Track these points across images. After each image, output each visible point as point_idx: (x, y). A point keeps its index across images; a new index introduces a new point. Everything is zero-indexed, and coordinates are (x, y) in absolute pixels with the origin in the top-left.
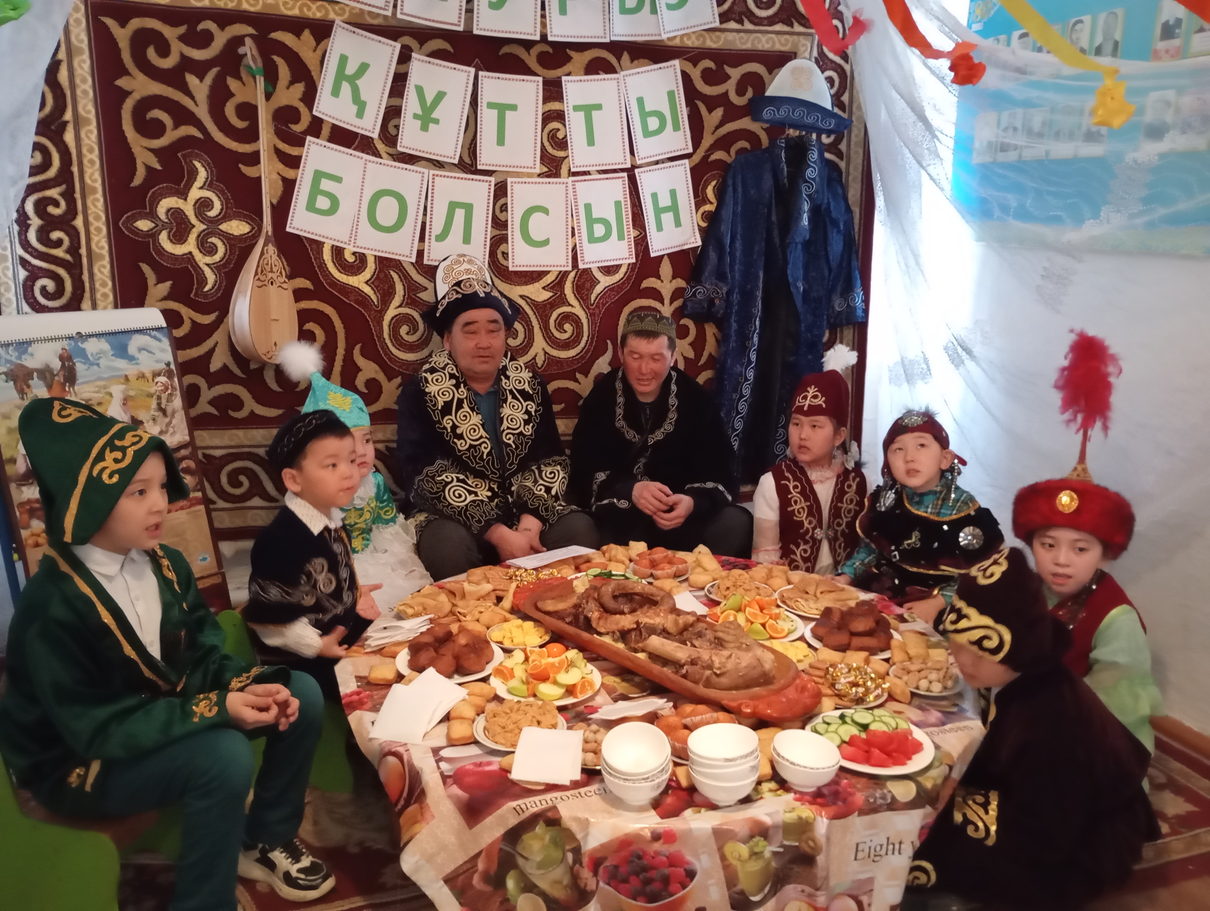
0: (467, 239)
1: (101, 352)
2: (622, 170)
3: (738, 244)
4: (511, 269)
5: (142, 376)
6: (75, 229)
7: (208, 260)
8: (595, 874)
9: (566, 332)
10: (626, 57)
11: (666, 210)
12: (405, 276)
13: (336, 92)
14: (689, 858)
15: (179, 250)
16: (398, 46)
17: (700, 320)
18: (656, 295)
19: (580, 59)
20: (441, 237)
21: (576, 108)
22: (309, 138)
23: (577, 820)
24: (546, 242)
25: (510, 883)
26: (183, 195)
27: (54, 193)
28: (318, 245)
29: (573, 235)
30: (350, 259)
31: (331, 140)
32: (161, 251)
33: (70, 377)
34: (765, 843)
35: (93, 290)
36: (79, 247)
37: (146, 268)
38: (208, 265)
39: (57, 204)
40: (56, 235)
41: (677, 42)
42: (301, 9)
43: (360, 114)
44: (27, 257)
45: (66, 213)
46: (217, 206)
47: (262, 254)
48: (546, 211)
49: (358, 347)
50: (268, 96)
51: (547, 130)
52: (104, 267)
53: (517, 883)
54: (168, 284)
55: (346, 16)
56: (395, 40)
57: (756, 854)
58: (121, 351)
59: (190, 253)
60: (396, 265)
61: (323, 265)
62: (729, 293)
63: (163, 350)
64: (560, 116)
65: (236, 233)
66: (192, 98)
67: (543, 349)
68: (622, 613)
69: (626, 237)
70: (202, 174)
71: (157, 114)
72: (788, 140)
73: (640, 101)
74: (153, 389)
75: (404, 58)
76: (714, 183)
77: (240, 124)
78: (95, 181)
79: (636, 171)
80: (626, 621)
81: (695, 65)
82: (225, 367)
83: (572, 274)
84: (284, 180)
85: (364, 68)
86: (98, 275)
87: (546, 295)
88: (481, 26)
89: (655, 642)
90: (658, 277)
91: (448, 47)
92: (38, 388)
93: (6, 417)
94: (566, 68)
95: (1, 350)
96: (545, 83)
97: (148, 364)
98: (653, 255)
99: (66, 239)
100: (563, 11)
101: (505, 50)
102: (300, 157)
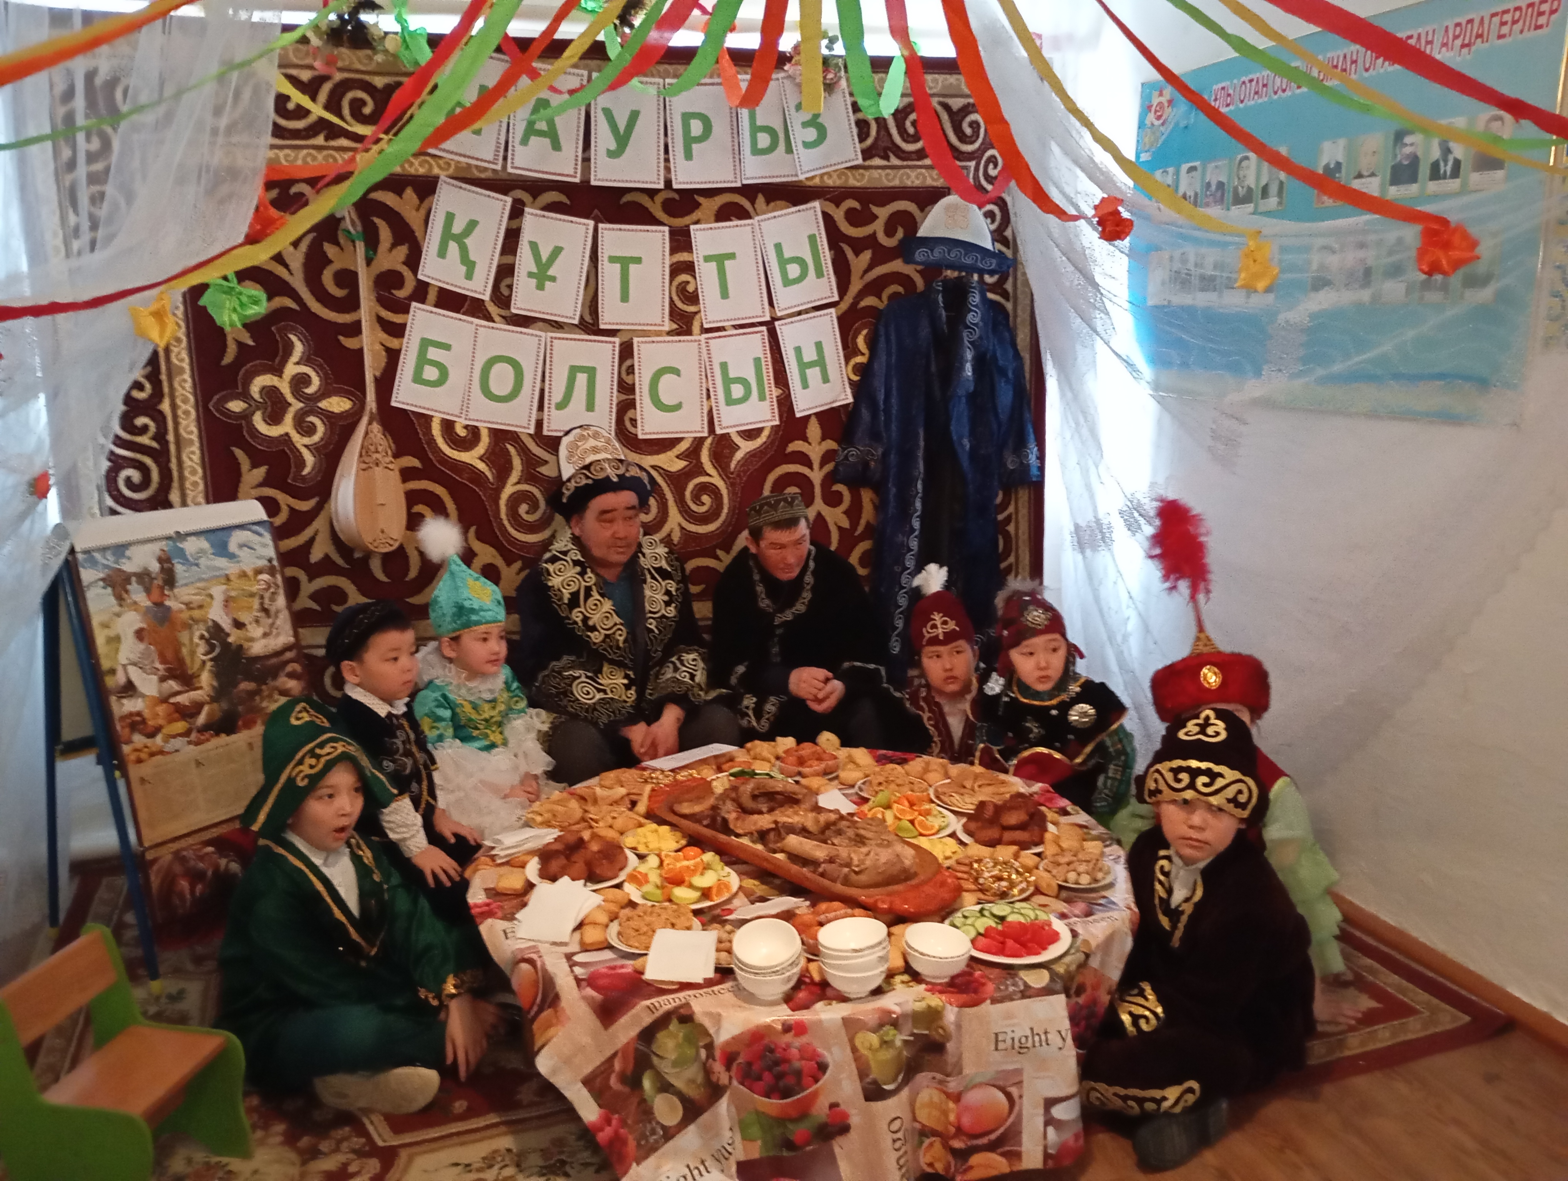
0: (590, 406)
1: (202, 551)
2: (761, 324)
3: (894, 401)
4: (640, 437)
5: (243, 575)
6: (161, 413)
7: (307, 441)
8: (728, 1068)
9: (703, 504)
10: (760, 199)
11: (812, 364)
12: (524, 451)
13: (442, 253)
14: (820, 1050)
15: (274, 431)
16: (509, 200)
17: (855, 486)
18: (804, 459)
19: (710, 205)
20: (561, 406)
21: (707, 259)
22: (414, 304)
23: (709, 1014)
24: (678, 407)
25: (647, 1084)
26: (278, 372)
28: (427, 419)
29: (709, 397)
30: (462, 432)
31: (438, 305)
32: (254, 432)
33: (169, 579)
34: (895, 1032)
35: (182, 478)
36: (166, 431)
37: (239, 453)
38: (306, 446)
39: (141, 388)
40: (141, 421)
41: (817, 181)
43: (469, 276)
44: (110, 446)
45: (151, 396)
46: (316, 382)
47: (367, 433)
48: (676, 372)
49: (472, 530)
50: (369, 262)
51: (675, 283)
52: (193, 453)
53: (653, 1083)
54: (264, 469)
55: (451, 171)
56: (505, 193)
57: (886, 1042)
58: (222, 549)
59: (287, 434)
60: (513, 437)
61: (432, 441)
62: (885, 455)
63: (265, 546)
64: (689, 268)
65: (337, 410)
66: (286, 266)
67: (680, 525)
68: (760, 813)
69: (768, 397)
70: (299, 348)
72: (946, 282)
73: (778, 247)
74: (255, 588)
75: (517, 212)
76: (865, 332)
77: (338, 292)
78: (182, 360)
79: (777, 323)
80: (764, 821)
81: (838, 205)
82: (327, 557)
83: (709, 441)
84: (388, 350)
85: (472, 225)
86: (187, 463)
87: (681, 464)
88: (599, 176)
89: (793, 841)
90: (805, 439)
91: (563, 198)
92: (138, 594)
93: (105, 626)
94: (694, 216)
95: (97, 556)
96: (672, 233)
97: (249, 561)
98: (798, 415)
99: (152, 424)
100: (688, 156)
101: (627, 198)
102: (405, 325)
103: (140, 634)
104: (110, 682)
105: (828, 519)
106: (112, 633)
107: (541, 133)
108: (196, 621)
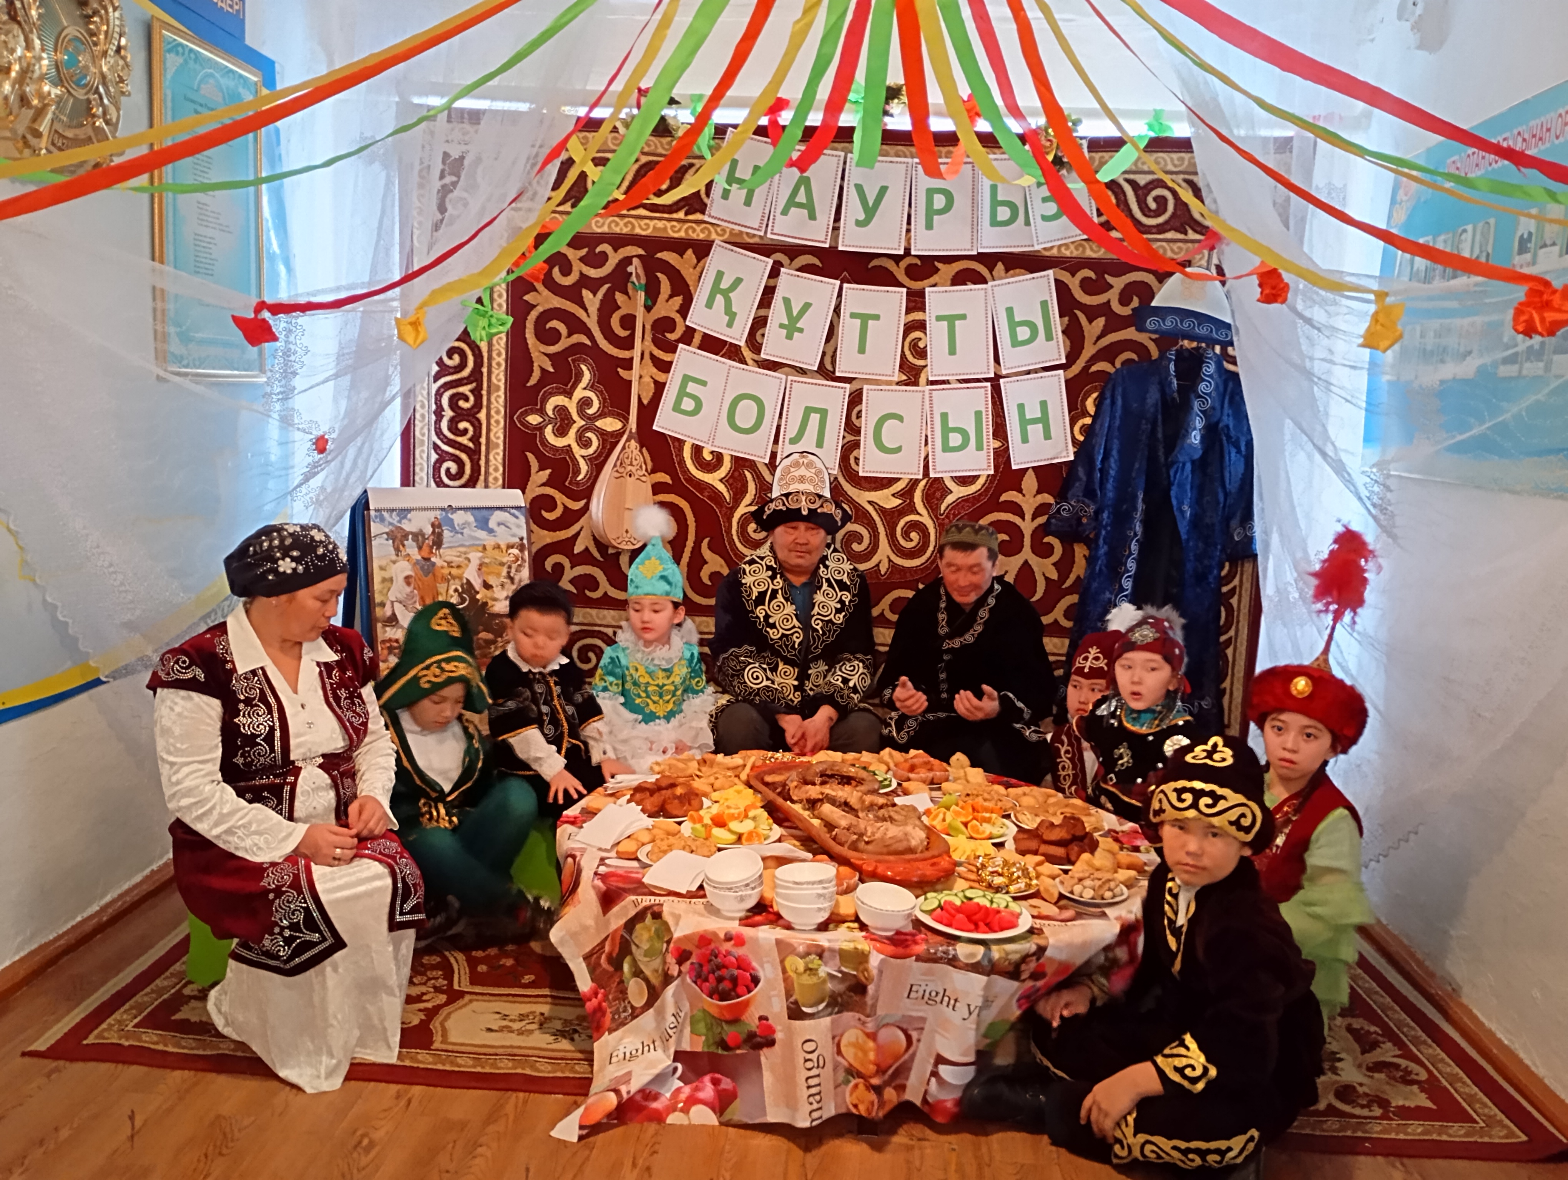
0: (820, 443)
1: (467, 523)
2: (986, 380)
3: (1113, 463)
4: (861, 474)
5: (498, 547)
6: (479, 421)
7: (584, 452)
8: (680, 963)
9: (912, 540)
10: (998, 267)
11: (1034, 421)
12: (758, 477)
13: (709, 304)
14: (755, 964)
15: (560, 442)
16: (770, 262)
18: (1016, 509)
19: (947, 271)
20: (793, 441)
21: (939, 318)
22: (681, 345)
23: (673, 914)
24: (899, 449)
25: (626, 967)
26: (569, 394)
27: (465, 389)
28: (681, 442)
29: (926, 443)
30: (708, 457)
31: (700, 348)
32: (544, 442)
33: (438, 542)
34: (822, 963)
35: (487, 473)
36: (480, 436)
37: (530, 456)
38: (583, 457)
39: (467, 399)
40: (462, 425)
41: (1055, 252)
42: (686, 231)
43: (730, 325)
44: (439, 443)
45: (473, 407)
46: (596, 404)
47: (624, 448)
48: (900, 418)
49: (706, 540)
50: (648, 309)
52: (498, 454)
53: (631, 967)
54: (548, 471)
55: (726, 236)
56: (767, 256)
57: (810, 969)
58: (483, 524)
59: (569, 445)
60: (751, 465)
61: (682, 462)
62: (1098, 512)
63: (519, 526)
64: (921, 326)
65: (608, 428)
66: (586, 310)
67: (888, 557)
68: (814, 784)
69: (985, 447)
70: (587, 376)
71: (554, 324)
72: (1180, 352)
73: (1010, 311)
74: (505, 560)
75: (774, 273)
77: (623, 333)
78: (500, 380)
79: (1002, 381)
80: (813, 792)
81: (1073, 275)
82: (587, 549)
83: (923, 483)
84: (656, 382)
85: (738, 281)
86: (492, 461)
87: (896, 502)
88: (847, 243)
89: (826, 808)
90: (1020, 491)
91: (816, 262)
92: (411, 548)
93: (382, 568)
94: (932, 280)
95: (385, 514)
96: (908, 294)
97: (504, 537)
98: (1014, 467)
99: (471, 429)
100: (929, 226)
101: (875, 263)
102: (671, 363)
105: (1035, 569)
106: (387, 575)
107: (800, 205)
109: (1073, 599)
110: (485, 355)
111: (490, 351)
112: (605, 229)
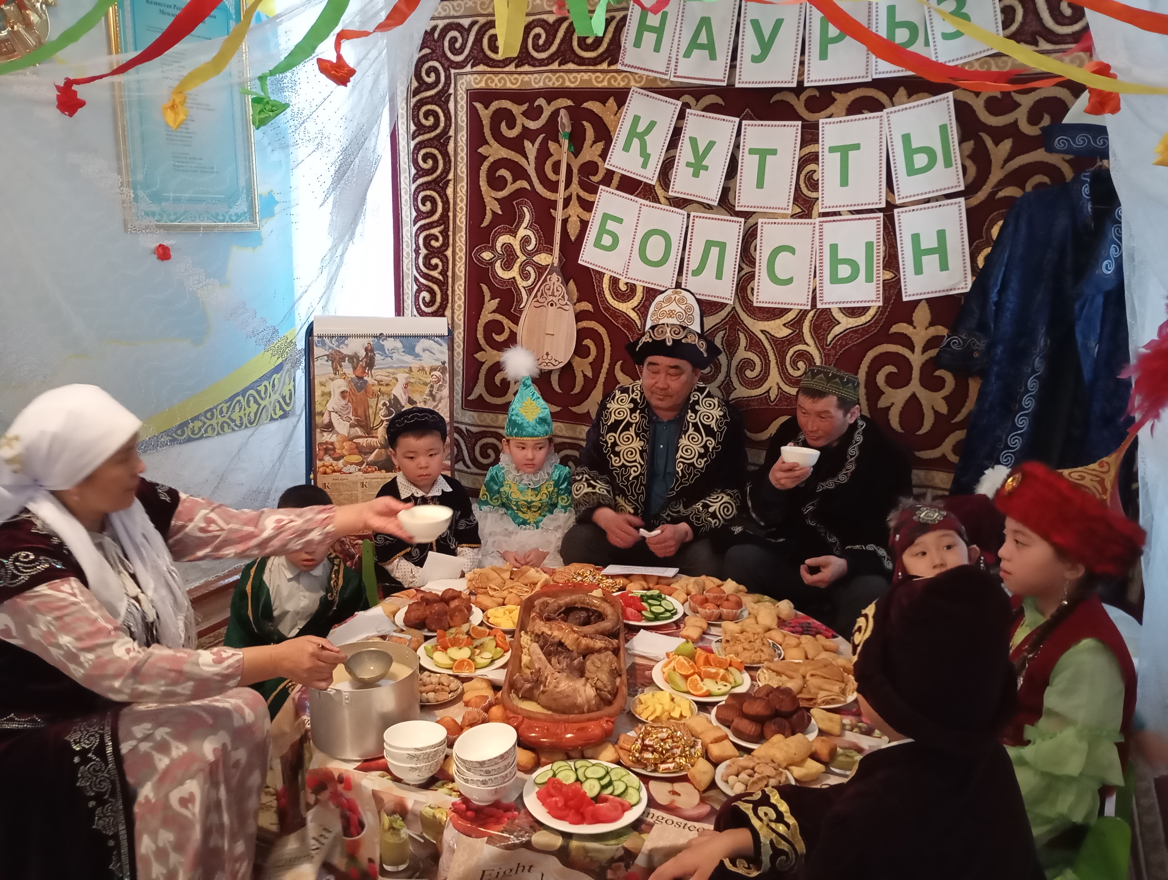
0: (719, 276)
1: (396, 349)
2: (880, 210)
4: (755, 304)
5: (422, 369)
6: (447, 257)
7: (525, 284)
9: (799, 369)
10: (899, 91)
11: (930, 252)
13: (627, 148)
15: (506, 275)
16: (680, 103)
18: (907, 342)
19: (843, 100)
20: (697, 272)
21: (832, 150)
22: (601, 187)
24: (790, 281)
26: (514, 233)
27: (436, 231)
28: (601, 275)
29: (815, 276)
30: (623, 288)
31: (618, 189)
32: (495, 275)
33: (371, 364)
35: (453, 301)
36: (448, 270)
37: (484, 287)
38: (524, 287)
39: (437, 239)
40: (435, 261)
42: (609, 81)
43: (644, 166)
44: (418, 276)
45: (442, 246)
46: (534, 242)
47: (545, 281)
48: (792, 250)
49: (619, 363)
50: (577, 155)
51: (804, 172)
52: (461, 285)
54: (497, 300)
55: (642, 83)
56: (677, 98)
58: (410, 350)
59: (514, 278)
61: (601, 292)
63: (441, 352)
64: (814, 158)
65: (541, 263)
66: (527, 158)
67: (778, 384)
69: (875, 279)
70: (527, 217)
71: (503, 172)
75: (682, 115)
77: (552, 176)
78: (462, 223)
79: (896, 211)
81: (978, 95)
83: (811, 314)
84: (582, 220)
85: (652, 124)
86: (457, 292)
87: (786, 332)
88: (744, 79)
90: (911, 323)
91: (720, 101)
92: (347, 368)
93: (322, 384)
94: (828, 111)
95: (327, 340)
96: (803, 127)
97: (428, 361)
98: (905, 299)
99: (440, 264)
100: (823, 55)
101: (776, 98)
102: (593, 202)
103: (343, 394)
104: (318, 420)
105: (923, 402)
106: (326, 390)
107: (702, 47)
108: (383, 394)
109: (959, 435)
110: (451, 201)
111: (455, 198)
112: (541, 85)
